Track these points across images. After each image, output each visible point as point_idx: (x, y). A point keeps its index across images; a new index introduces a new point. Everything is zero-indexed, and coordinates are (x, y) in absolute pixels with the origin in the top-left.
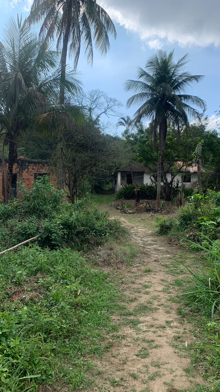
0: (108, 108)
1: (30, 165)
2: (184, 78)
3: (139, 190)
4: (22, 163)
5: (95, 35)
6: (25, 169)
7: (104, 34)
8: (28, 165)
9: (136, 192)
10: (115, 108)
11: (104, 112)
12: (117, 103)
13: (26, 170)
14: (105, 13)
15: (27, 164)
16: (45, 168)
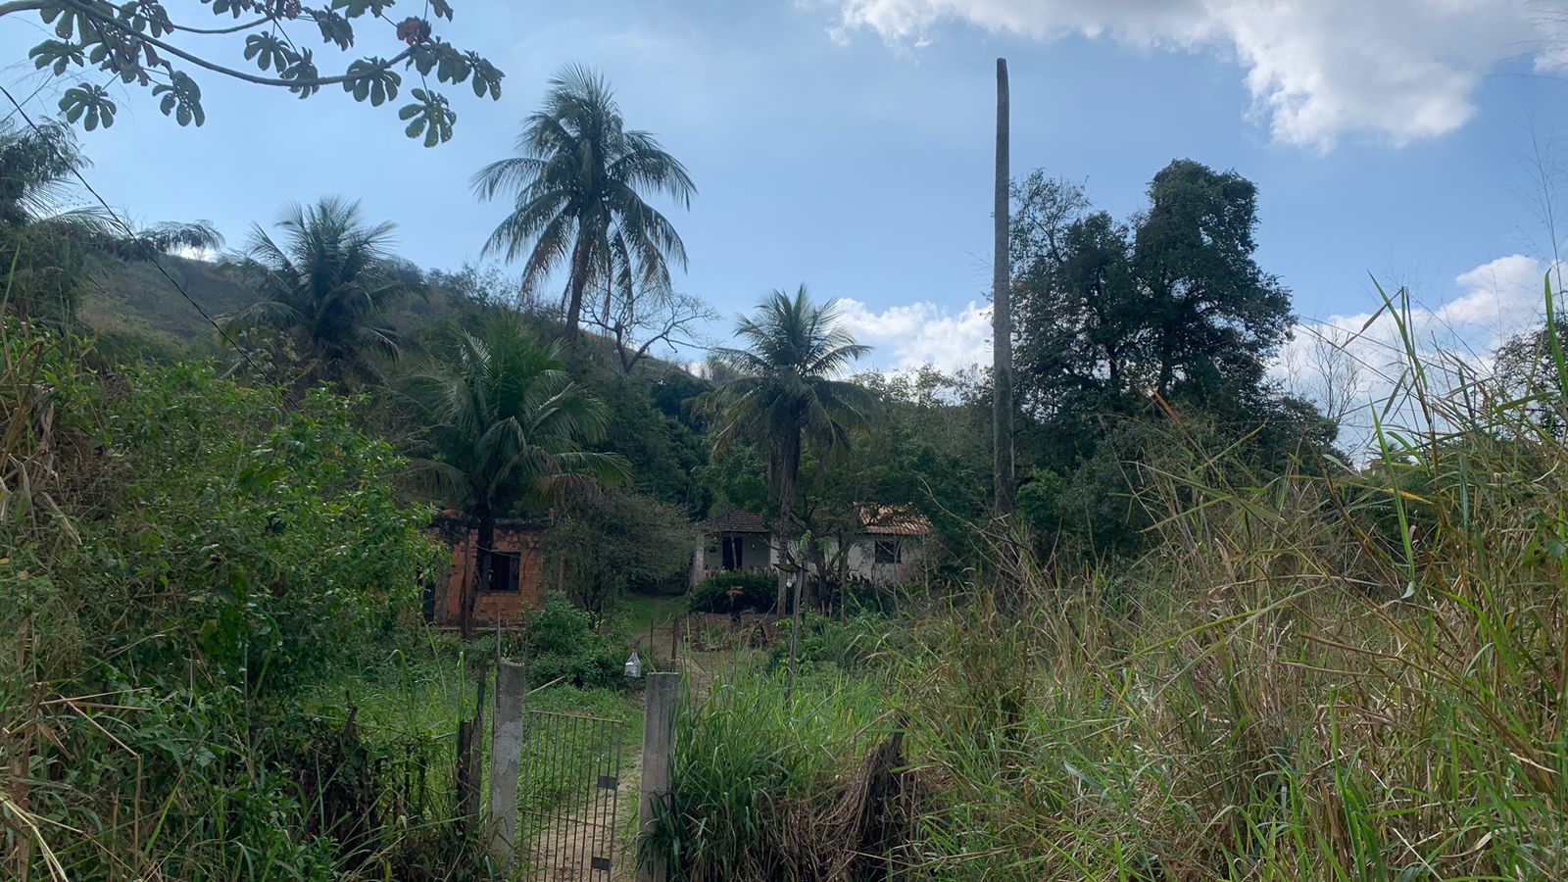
0: (674, 324)
1: (472, 531)
2: (839, 346)
3: (741, 593)
4: (452, 528)
5: (640, 271)
6: (458, 543)
7: (660, 270)
8: (468, 533)
9: (732, 599)
10: (697, 325)
11: (662, 336)
12: (701, 311)
13: (462, 544)
14: (664, 220)
15: (464, 529)
16: (508, 539)
